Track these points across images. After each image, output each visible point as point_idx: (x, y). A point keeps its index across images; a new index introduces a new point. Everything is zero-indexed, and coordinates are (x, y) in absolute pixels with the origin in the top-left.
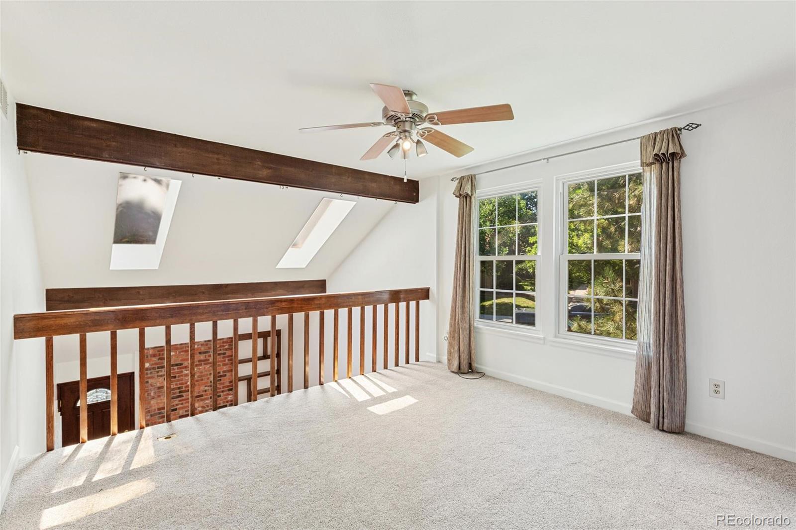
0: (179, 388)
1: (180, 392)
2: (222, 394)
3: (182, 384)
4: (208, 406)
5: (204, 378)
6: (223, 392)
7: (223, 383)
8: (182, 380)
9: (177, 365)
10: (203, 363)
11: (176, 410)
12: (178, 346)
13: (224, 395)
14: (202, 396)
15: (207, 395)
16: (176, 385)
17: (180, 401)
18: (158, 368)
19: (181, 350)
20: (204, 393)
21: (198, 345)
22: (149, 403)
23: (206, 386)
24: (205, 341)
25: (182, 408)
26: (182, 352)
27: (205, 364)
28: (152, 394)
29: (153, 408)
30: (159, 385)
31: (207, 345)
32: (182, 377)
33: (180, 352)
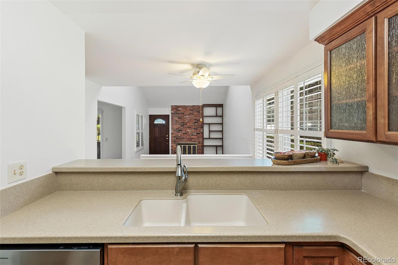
0: (183, 122)
1: (183, 124)
2: (198, 128)
3: (184, 121)
4: (193, 132)
5: (192, 120)
6: (199, 127)
7: (199, 124)
8: (184, 120)
9: (182, 113)
10: (191, 114)
11: (182, 130)
12: (183, 106)
13: (199, 129)
14: (191, 127)
15: (193, 127)
16: (182, 121)
17: (183, 127)
18: (176, 114)
19: (183, 108)
20: (192, 126)
21: (190, 107)
22: (173, 126)
23: (192, 124)
24: (192, 106)
25: (184, 130)
26: (184, 109)
27: (192, 115)
28: (174, 123)
29: (175, 128)
30: (176, 120)
31: (193, 107)
32: (184, 119)
33: (183, 109)
